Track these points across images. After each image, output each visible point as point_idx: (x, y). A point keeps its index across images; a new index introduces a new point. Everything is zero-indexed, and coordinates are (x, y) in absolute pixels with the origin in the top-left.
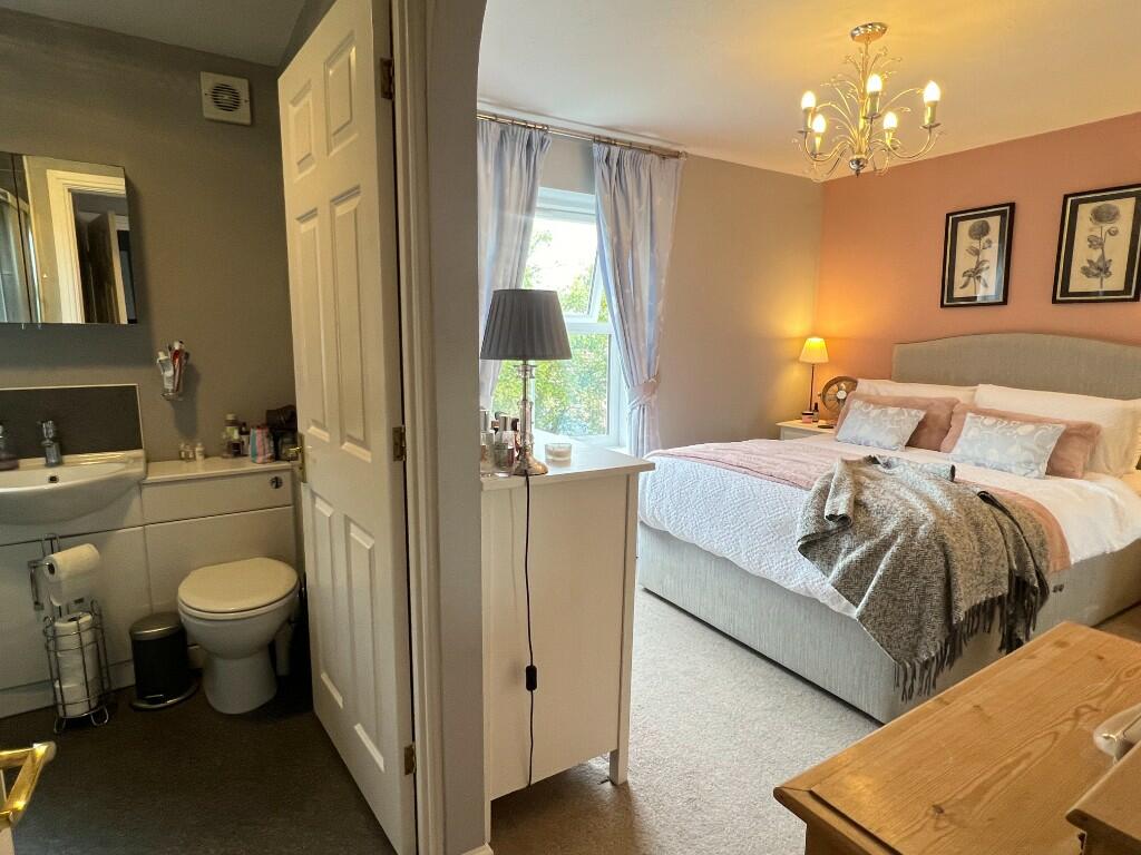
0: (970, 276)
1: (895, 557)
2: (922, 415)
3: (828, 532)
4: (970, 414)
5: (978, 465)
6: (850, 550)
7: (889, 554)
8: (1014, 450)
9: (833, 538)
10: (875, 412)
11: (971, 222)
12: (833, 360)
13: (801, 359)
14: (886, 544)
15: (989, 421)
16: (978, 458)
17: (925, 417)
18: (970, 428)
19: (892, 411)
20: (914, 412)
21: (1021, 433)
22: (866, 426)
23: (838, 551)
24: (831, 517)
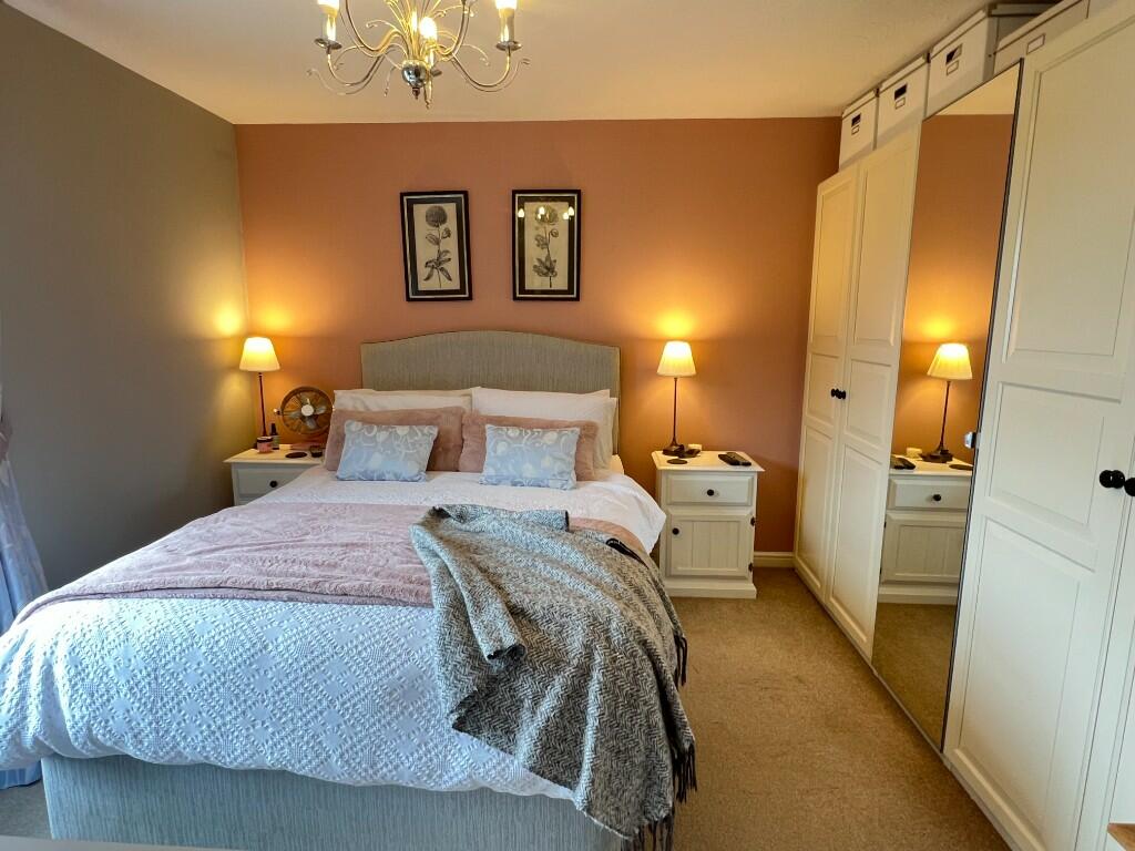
0: (433, 267)
1: (604, 689)
2: (435, 431)
3: (494, 680)
4: (488, 426)
5: (515, 484)
6: (537, 699)
7: (594, 687)
8: (547, 462)
9: (502, 688)
10: (382, 436)
11: (426, 207)
12: (286, 366)
13: (241, 367)
14: (584, 673)
15: (514, 432)
16: (515, 477)
17: (439, 433)
18: (497, 443)
19: (402, 431)
20: (426, 429)
21: (549, 443)
22: (377, 455)
23: (517, 705)
24: (497, 655)
